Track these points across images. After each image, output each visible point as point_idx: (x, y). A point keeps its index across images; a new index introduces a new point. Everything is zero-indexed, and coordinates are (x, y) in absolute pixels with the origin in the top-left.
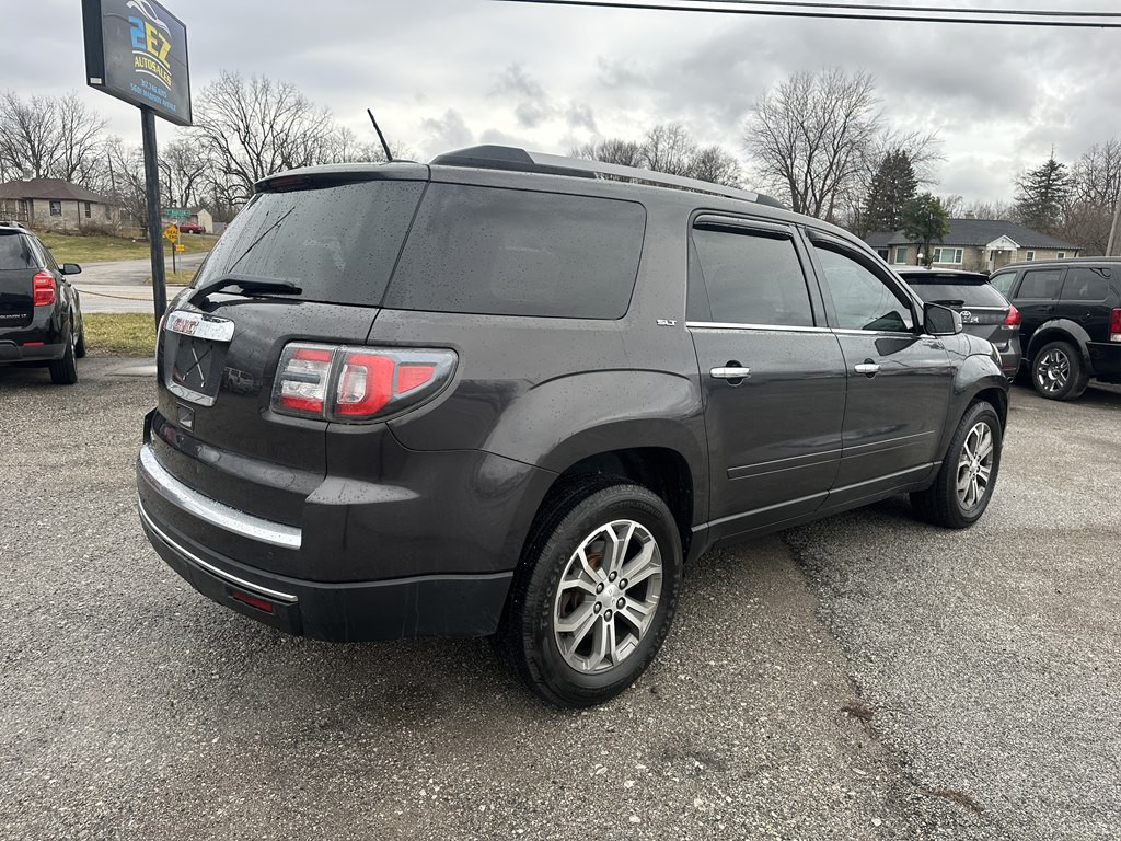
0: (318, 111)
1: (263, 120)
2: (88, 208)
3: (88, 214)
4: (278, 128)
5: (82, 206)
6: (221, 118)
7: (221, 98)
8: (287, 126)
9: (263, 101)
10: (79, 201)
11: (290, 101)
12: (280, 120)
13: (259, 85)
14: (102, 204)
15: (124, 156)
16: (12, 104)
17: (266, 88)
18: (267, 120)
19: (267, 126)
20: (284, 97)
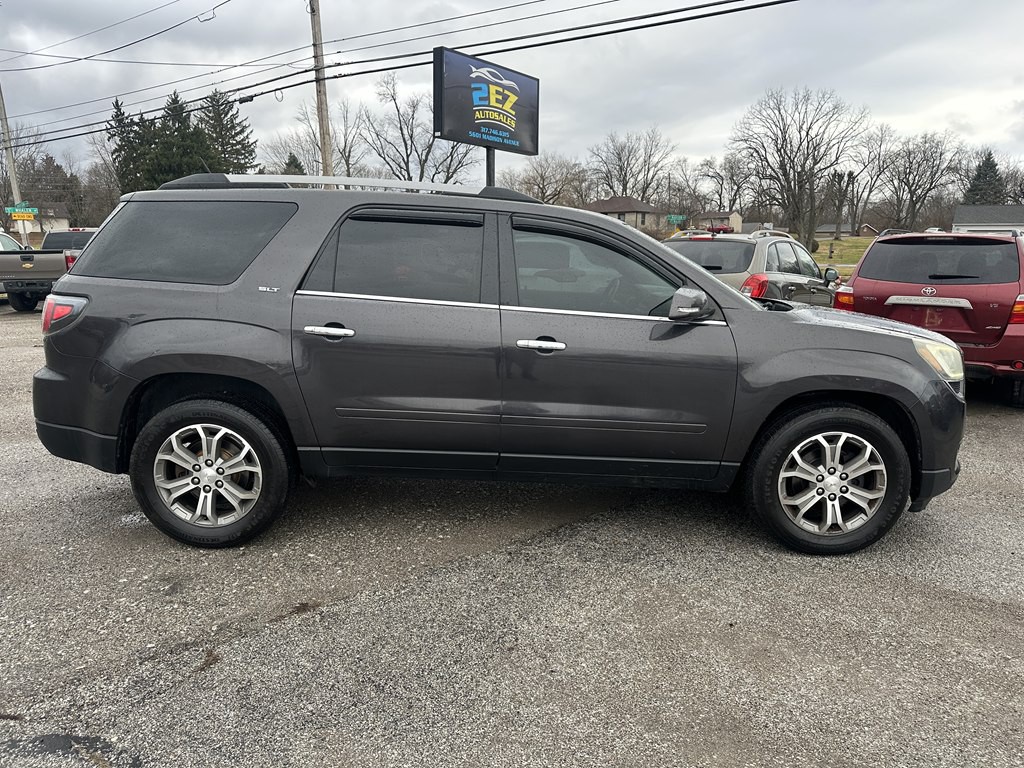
0: (857, 111)
1: (801, 127)
2: (644, 217)
3: (643, 223)
4: (813, 133)
5: (640, 216)
6: (762, 130)
7: (764, 113)
8: (822, 130)
9: (803, 111)
10: (637, 212)
11: (828, 106)
12: (815, 128)
13: (801, 97)
14: (654, 213)
15: (688, 173)
16: (613, 141)
17: (807, 98)
18: (805, 127)
19: (804, 133)
20: (822, 103)
